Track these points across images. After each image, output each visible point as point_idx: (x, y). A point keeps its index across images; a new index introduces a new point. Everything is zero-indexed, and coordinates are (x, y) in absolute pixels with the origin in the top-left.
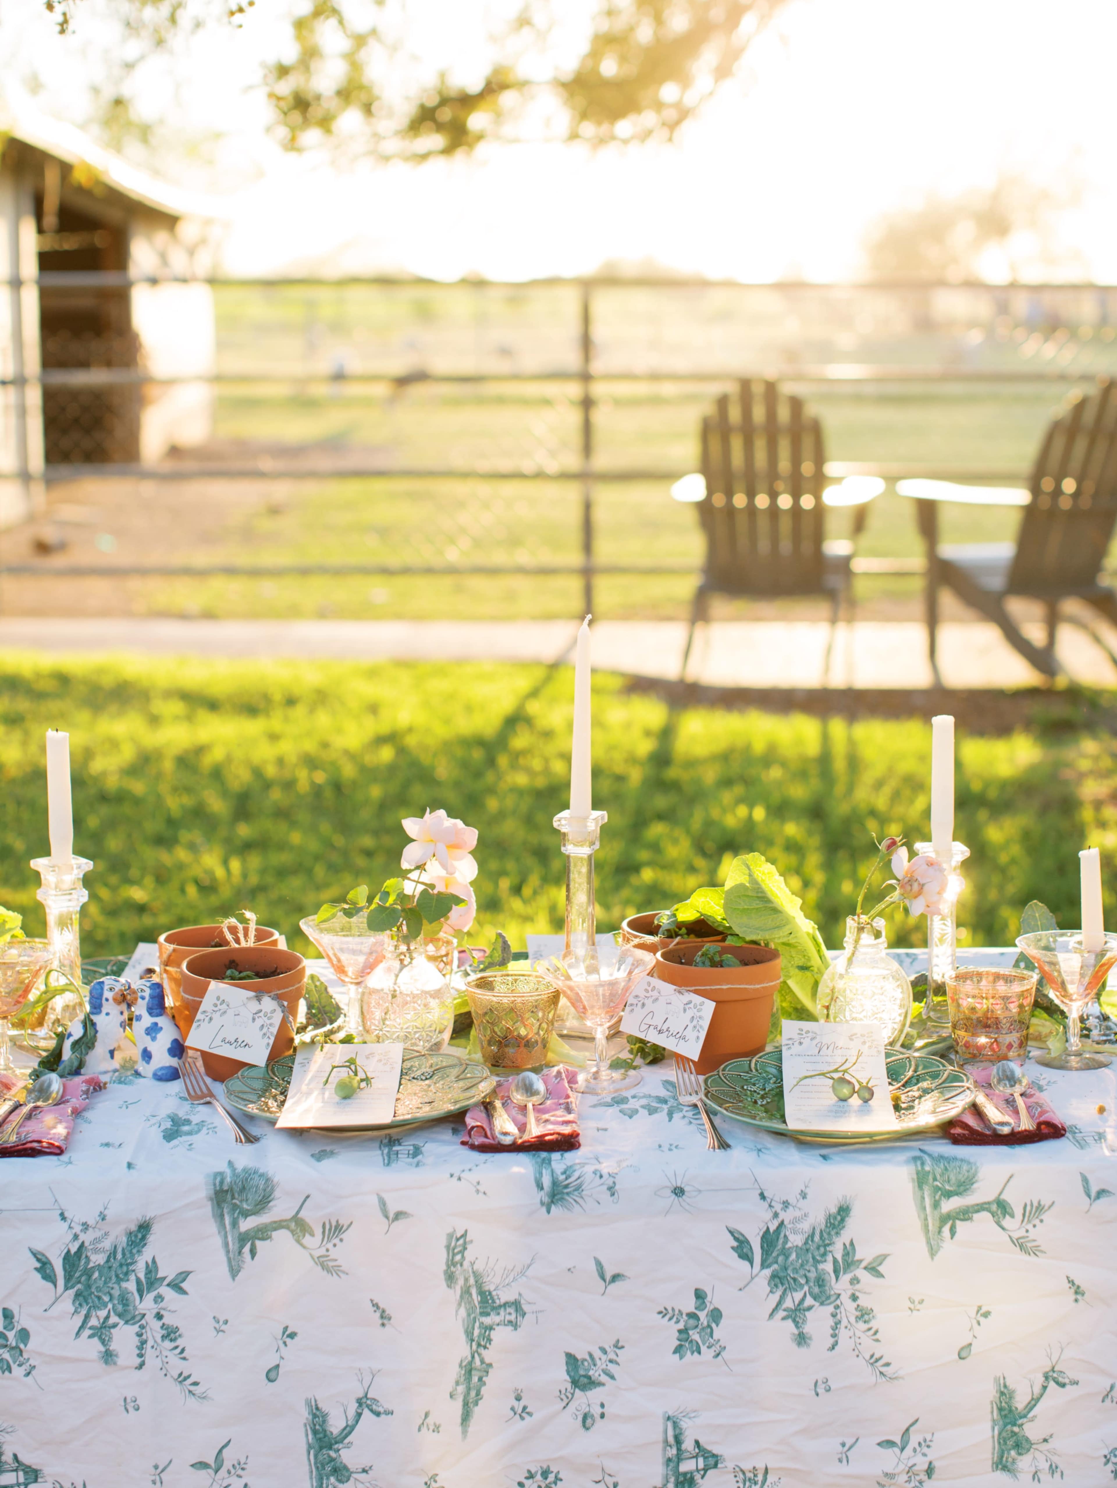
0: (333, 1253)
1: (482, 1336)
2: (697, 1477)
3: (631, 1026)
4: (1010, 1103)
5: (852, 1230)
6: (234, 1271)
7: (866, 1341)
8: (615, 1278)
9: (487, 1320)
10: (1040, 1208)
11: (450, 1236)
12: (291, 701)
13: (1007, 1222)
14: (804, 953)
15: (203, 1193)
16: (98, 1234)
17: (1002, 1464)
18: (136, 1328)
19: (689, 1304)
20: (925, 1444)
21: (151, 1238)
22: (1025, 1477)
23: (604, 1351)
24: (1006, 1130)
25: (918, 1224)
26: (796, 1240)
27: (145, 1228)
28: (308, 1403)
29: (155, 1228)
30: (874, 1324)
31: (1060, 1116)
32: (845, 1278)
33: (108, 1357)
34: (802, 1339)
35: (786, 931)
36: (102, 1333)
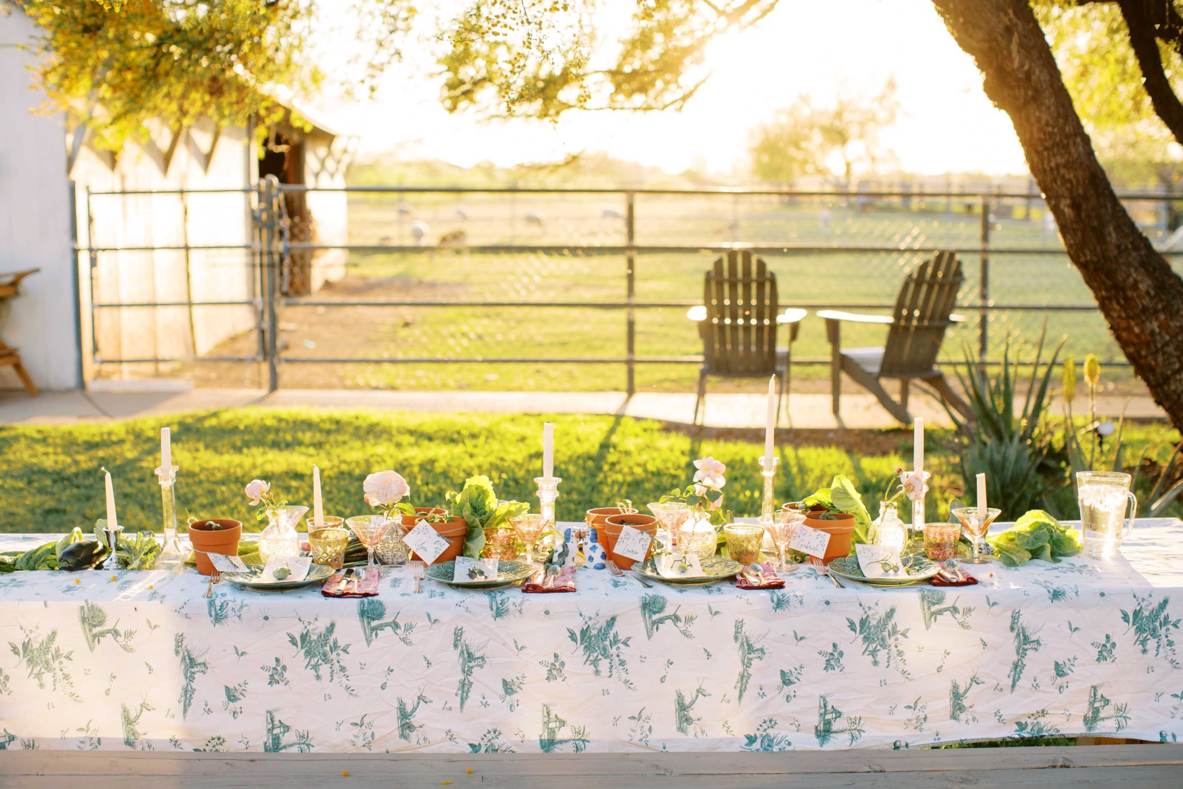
0: (689, 629)
1: (748, 662)
2: (832, 721)
3: (794, 546)
4: (954, 573)
5: (896, 618)
6: (649, 637)
7: (901, 664)
8: (801, 638)
9: (750, 656)
10: (970, 610)
11: (737, 621)
12: (474, 436)
13: (957, 615)
14: (862, 517)
15: (638, 604)
16: (595, 621)
17: (954, 717)
18: (609, 660)
19: (830, 650)
20: (923, 707)
21: (616, 624)
22: (963, 722)
23: (796, 669)
24: (955, 581)
25: (922, 615)
26: (873, 622)
27: (613, 619)
28: (677, 691)
29: (618, 619)
30: (904, 657)
31: (976, 577)
32: (893, 638)
33: (597, 672)
34: (875, 663)
35: (855, 508)
36: (595, 662)
